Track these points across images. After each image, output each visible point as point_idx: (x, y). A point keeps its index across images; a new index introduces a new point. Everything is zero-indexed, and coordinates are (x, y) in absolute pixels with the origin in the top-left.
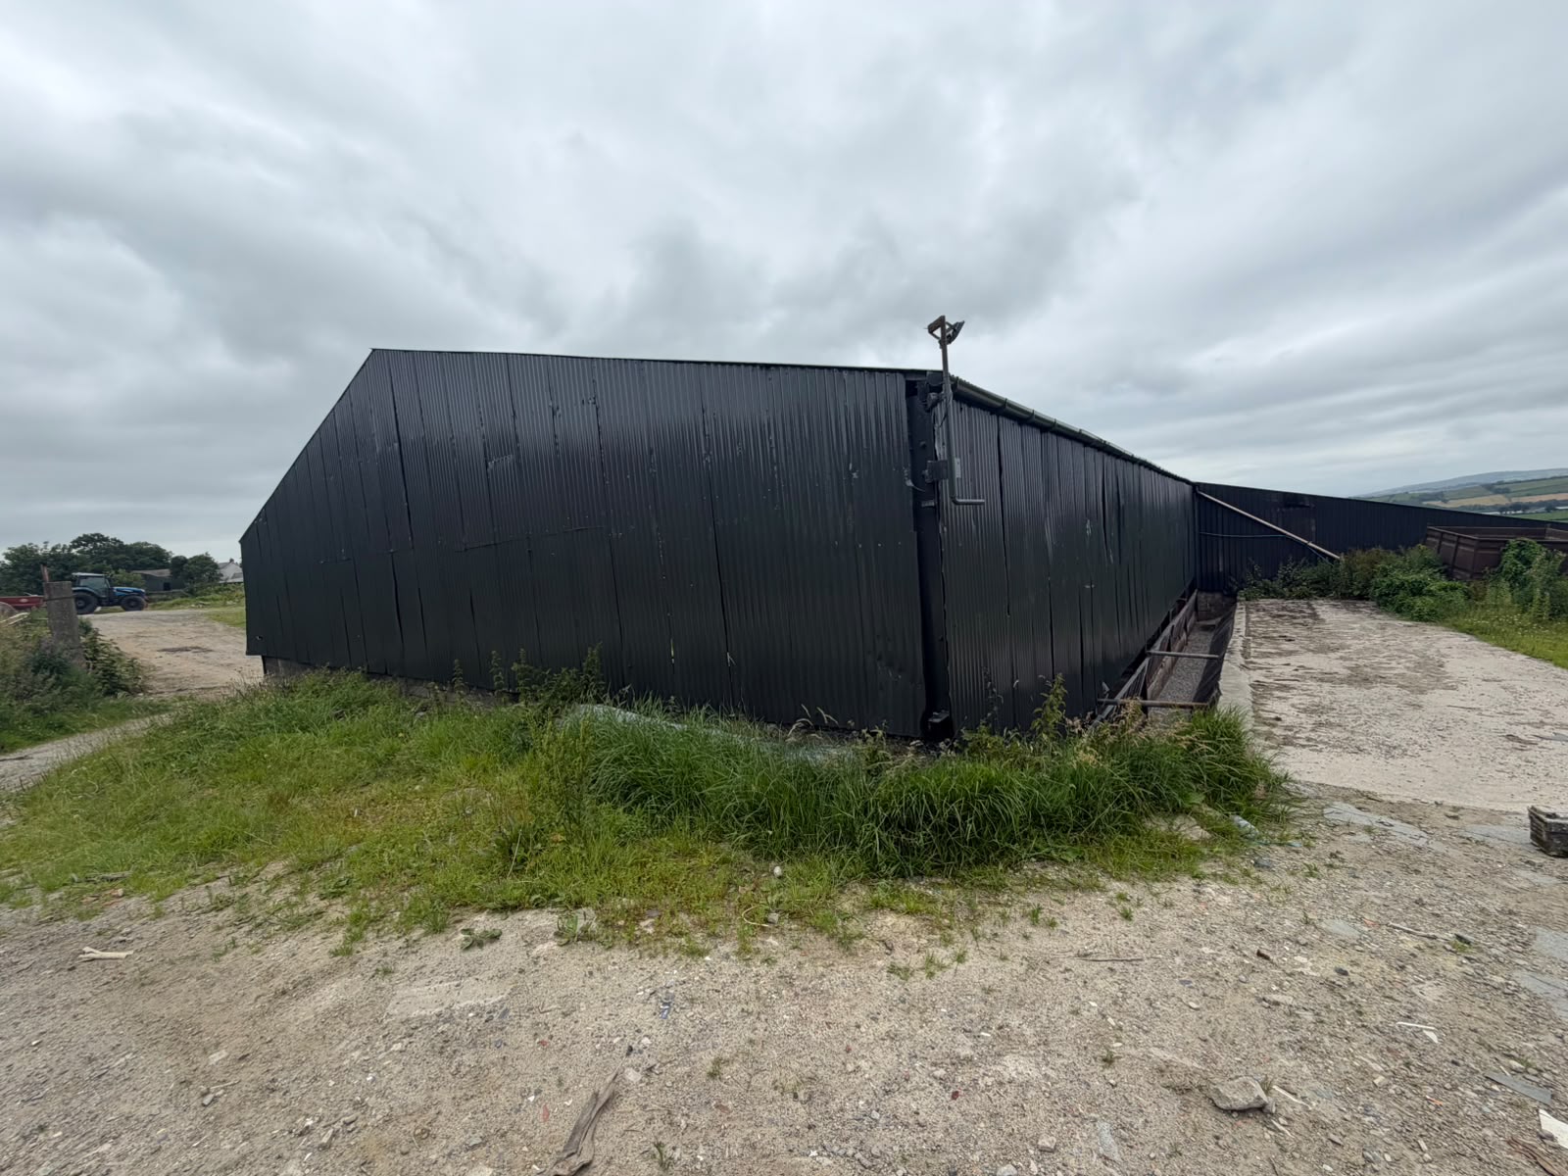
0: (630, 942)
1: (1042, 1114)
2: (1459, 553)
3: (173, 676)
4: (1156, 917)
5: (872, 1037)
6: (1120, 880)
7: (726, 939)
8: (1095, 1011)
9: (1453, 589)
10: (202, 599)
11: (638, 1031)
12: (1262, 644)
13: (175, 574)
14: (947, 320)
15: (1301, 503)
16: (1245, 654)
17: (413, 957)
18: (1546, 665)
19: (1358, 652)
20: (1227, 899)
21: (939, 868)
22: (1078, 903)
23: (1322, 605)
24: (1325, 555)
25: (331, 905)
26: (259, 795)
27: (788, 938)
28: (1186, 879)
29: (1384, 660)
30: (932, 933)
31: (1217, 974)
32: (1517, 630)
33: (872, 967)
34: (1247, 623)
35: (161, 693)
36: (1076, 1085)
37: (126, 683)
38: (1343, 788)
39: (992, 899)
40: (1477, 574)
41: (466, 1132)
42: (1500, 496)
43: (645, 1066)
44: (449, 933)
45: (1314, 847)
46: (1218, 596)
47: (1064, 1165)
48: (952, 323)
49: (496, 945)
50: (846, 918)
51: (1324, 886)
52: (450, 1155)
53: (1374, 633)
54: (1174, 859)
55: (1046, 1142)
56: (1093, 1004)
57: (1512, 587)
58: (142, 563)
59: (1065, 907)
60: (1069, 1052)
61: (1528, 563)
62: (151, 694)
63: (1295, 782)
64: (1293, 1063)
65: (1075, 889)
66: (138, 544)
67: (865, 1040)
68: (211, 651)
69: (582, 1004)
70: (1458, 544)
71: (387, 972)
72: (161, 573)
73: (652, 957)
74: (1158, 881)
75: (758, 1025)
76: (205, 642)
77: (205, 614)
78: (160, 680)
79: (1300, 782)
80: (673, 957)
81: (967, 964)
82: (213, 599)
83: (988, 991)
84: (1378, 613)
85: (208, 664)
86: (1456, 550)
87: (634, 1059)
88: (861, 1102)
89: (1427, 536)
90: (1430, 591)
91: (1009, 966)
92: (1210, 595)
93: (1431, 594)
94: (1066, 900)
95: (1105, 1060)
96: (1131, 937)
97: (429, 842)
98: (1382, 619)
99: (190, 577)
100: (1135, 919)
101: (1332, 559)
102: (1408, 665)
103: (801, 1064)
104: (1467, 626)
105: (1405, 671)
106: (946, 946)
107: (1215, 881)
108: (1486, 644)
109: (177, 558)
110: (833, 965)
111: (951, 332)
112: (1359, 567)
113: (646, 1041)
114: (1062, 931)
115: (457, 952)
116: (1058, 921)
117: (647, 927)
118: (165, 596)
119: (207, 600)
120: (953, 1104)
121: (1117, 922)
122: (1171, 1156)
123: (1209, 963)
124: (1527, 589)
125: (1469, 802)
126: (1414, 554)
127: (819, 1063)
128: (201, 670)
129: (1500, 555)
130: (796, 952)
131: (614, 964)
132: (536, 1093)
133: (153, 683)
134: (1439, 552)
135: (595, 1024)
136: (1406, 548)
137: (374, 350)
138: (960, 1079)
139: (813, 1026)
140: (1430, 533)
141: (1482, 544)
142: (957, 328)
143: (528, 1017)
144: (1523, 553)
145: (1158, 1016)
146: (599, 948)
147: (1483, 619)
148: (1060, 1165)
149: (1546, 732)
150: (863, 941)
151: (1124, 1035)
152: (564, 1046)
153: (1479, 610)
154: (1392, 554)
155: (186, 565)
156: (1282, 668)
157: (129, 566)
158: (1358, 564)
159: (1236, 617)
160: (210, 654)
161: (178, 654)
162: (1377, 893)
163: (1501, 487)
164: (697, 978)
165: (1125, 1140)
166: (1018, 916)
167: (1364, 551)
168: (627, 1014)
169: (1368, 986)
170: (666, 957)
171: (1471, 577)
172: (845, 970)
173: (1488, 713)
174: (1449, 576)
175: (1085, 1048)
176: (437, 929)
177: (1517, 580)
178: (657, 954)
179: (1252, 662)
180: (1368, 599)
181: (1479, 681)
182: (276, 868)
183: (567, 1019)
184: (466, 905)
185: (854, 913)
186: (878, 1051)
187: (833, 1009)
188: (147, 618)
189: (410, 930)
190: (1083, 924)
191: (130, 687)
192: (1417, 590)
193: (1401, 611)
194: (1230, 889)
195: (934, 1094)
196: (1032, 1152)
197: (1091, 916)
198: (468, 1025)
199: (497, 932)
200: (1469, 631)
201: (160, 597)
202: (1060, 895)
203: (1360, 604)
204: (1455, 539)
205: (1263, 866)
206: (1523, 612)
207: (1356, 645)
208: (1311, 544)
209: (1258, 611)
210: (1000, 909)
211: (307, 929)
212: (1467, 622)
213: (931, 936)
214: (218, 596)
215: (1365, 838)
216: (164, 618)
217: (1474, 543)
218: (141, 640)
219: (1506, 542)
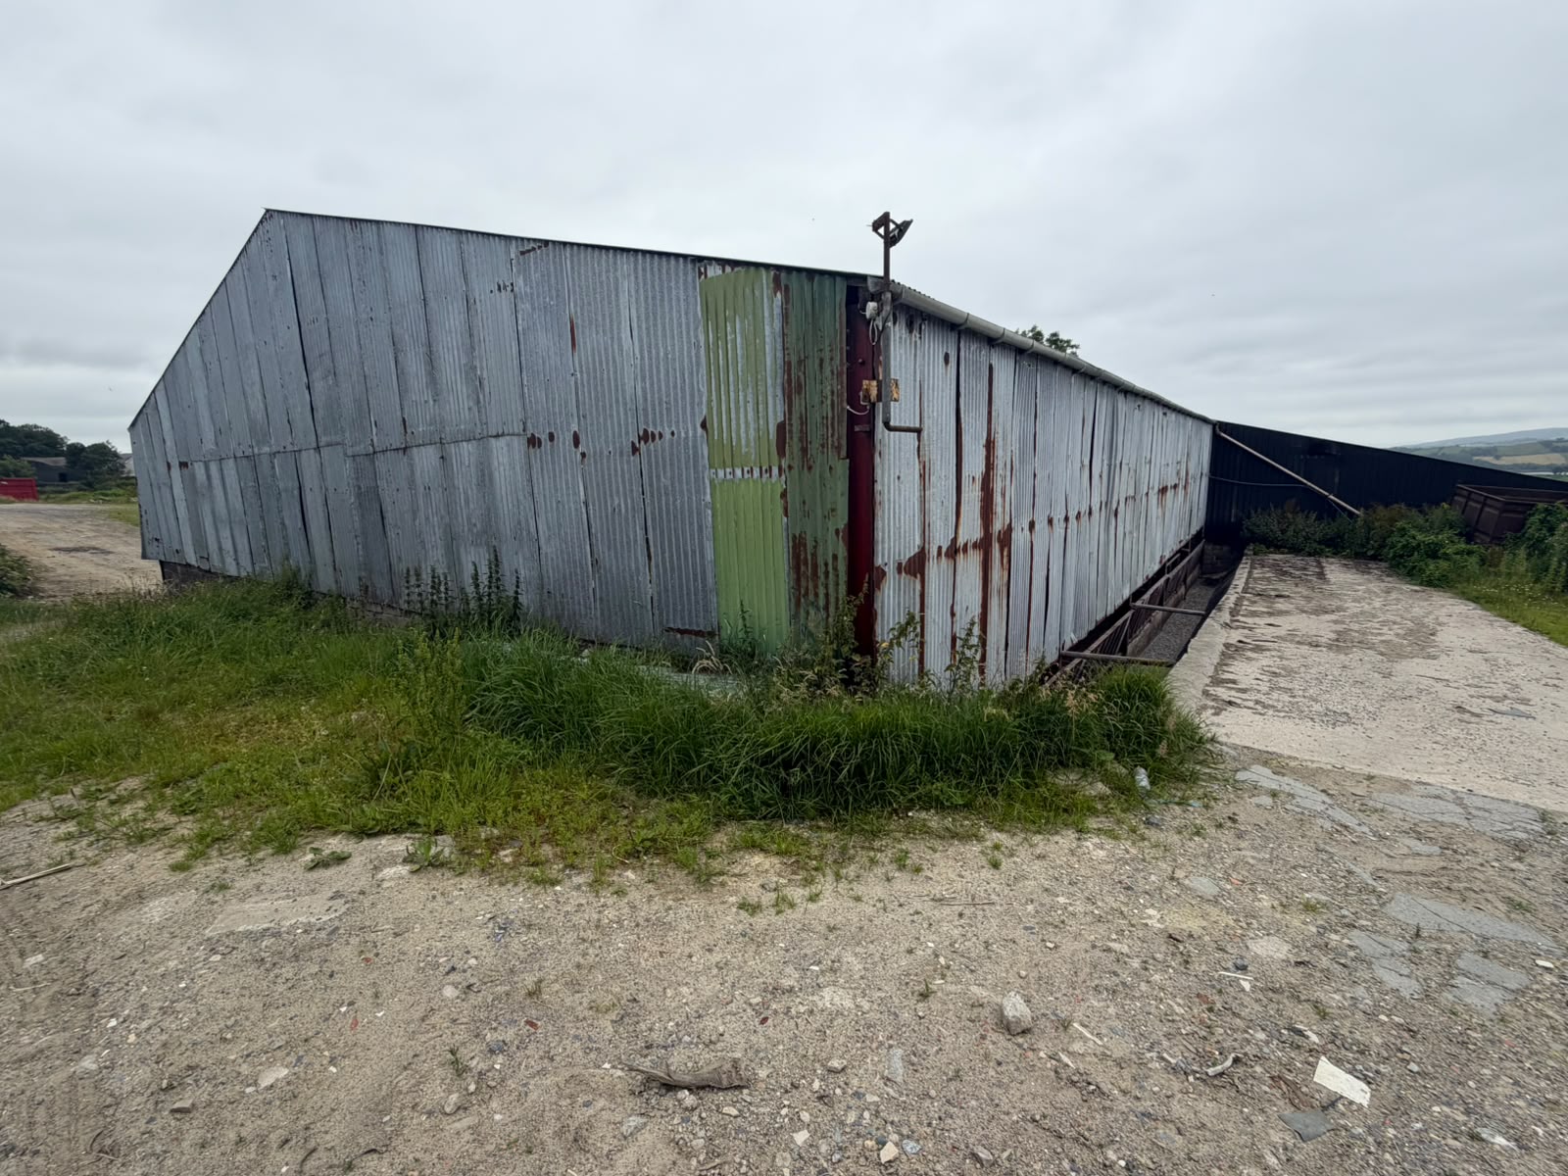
0: (483, 870)
1: (842, 1039)
2: (1483, 515)
3: (67, 578)
4: (1024, 867)
5: (701, 967)
6: (1001, 831)
7: (581, 870)
8: (929, 951)
9: (1470, 553)
10: (103, 495)
11: (468, 952)
12: (1255, 602)
13: (72, 463)
14: (891, 217)
15: (1327, 451)
16: (1234, 612)
17: (253, 875)
18: (1539, 637)
19: (1355, 615)
20: (1102, 853)
21: (824, 813)
22: (951, 851)
23: (1332, 563)
24: (1344, 509)
25: (180, 822)
26: (126, 709)
27: (646, 872)
28: (1070, 832)
29: (1377, 626)
30: (794, 873)
31: (1063, 922)
32: (1525, 600)
33: (723, 903)
34: (1247, 580)
35: (55, 596)
36: (884, 1017)
37: (13, 583)
38: (1268, 752)
39: (867, 844)
40: (1498, 539)
41: (270, 1036)
42: (1557, 455)
43: (465, 984)
44: (296, 854)
45: (1212, 808)
46: (1226, 548)
47: (846, 1084)
48: (899, 222)
49: (343, 867)
50: (711, 856)
51: (1206, 845)
52: (248, 1056)
53: (1377, 596)
54: (1065, 813)
55: (836, 1064)
56: (931, 944)
57: (1529, 555)
58: (32, 448)
59: (938, 855)
60: (890, 988)
61: (1552, 530)
62: (42, 597)
63: (1221, 744)
64: (1102, 1004)
65: (953, 837)
66: (26, 426)
67: (693, 969)
68: (110, 552)
69: (417, 925)
70: (1484, 504)
71: (223, 887)
72: (55, 462)
73: (502, 884)
74: (1040, 833)
75: (591, 951)
76: (102, 542)
77: (105, 511)
78: (52, 582)
79: (1226, 744)
80: (523, 885)
81: (821, 904)
82: (116, 495)
83: (831, 929)
84: (1388, 576)
85: (109, 567)
86: (1482, 510)
87: (453, 977)
88: (671, 1024)
89: (1456, 494)
90: (1445, 554)
91: (861, 906)
92: (1218, 547)
93: (1446, 557)
94: (941, 848)
95: (921, 995)
96: (993, 885)
97: (299, 764)
98: (1391, 582)
99: (89, 467)
100: (1003, 867)
101: (1351, 514)
102: (1400, 631)
103: (622, 988)
104: (1475, 594)
105: (1394, 638)
106: (805, 886)
107: (1098, 836)
108: (1488, 614)
109: (73, 445)
110: (683, 899)
111: (896, 232)
112: (1377, 524)
113: (473, 962)
114: (927, 877)
115: (300, 872)
116: (925, 867)
117: (506, 856)
118: (61, 488)
119: (107, 495)
120: (760, 1028)
121: (984, 870)
122: (951, 1080)
123: (1060, 912)
124: (1545, 558)
125: (1386, 770)
126: (1437, 514)
127: (640, 988)
128: (101, 573)
129: (1526, 519)
130: (650, 886)
131: (461, 889)
132: (350, 1004)
133: (45, 586)
134: (1463, 512)
135: (426, 945)
136: (1430, 508)
137: (268, 211)
138: (774, 1007)
139: (646, 955)
140: (1458, 491)
141: (1507, 508)
142: (903, 227)
143: (357, 935)
144: (1549, 518)
145: (989, 958)
146: (448, 874)
147: (1494, 587)
148: (842, 1084)
149: (1503, 707)
150: (721, 878)
151: (949, 974)
152: (389, 963)
153: (1492, 578)
154: (1414, 512)
155: (84, 454)
156: (1262, 627)
157: (18, 451)
158: (1378, 520)
159: (1238, 572)
160: (110, 557)
161: (72, 554)
162: (1255, 854)
163: (1560, 444)
164: (541, 906)
165: (913, 1065)
166: (887, 860)
167: (1386, 506)
168: (461, 936)
169: (1207, 938)
170: (516, 885)
171: (1491, 542)
172: (696, 903)
173: (1456, 685)
174: (1470, 539)
175: (907, 983)
176: (284, 849)
177: (1538, 548)
178: (507, 882)
179: (1238, 621)
180: (1381, 560)
181: (1464, 652)
182: (132, 783)
183: (398, 939)
184: (322, 828)
185: (722, 852)
186: (703, 979)
187: (670, 939)
188: (38, 512)
189: (257, 849)
190: (950, 871)
191: (18, 589)
192: (1433, 552)
193: (1412, 574)
194: (1109, 844)
195: (745, 1019)
196: (819, 1072)
197: (961, 863)
198: (295, 940)
199: (346, 855)
200: (1476, 600)
201: (54, 489)
202: (937, 844)
203: (1372, 565)
204: (1482, 499)
205: (1152, 824)
206: (1535, 582)
207: (1353, 607)
208: (1332, 497)
209: (1263, 567)
210: (872, 854)
211: (151, 844)
212: (1476, 590)
213: (794, 877)
214: (121, 492)
215: (1267, 801)
216: (56, 513)
217: (1499, 505)
218: (31, 536)
219: (1533, 505)
